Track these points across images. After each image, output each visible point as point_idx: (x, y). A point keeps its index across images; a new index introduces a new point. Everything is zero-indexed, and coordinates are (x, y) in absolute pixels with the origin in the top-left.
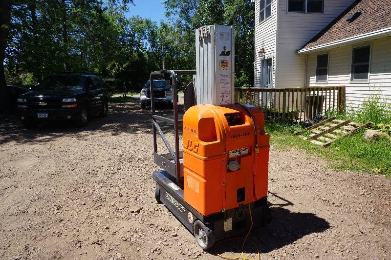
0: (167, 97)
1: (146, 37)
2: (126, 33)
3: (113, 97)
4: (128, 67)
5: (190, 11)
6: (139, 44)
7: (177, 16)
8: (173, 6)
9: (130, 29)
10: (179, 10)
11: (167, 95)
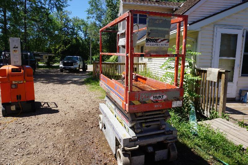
0: (75, 66)
1: (81, 30)
2: (70, 27)
3: (53, 65)
4: (69, 48)
5: (102, 16)
6: (76, 34)
7: (94, 19)
8: (92, 14)
9: (72, 25)
10: (95, 15)
11: (74, 65)
